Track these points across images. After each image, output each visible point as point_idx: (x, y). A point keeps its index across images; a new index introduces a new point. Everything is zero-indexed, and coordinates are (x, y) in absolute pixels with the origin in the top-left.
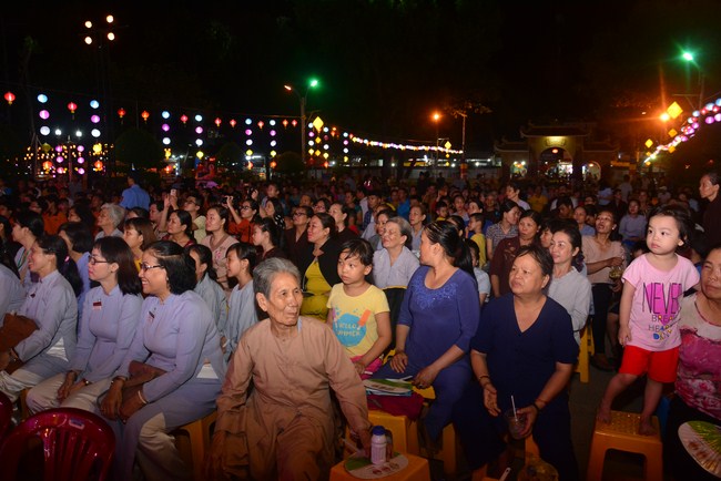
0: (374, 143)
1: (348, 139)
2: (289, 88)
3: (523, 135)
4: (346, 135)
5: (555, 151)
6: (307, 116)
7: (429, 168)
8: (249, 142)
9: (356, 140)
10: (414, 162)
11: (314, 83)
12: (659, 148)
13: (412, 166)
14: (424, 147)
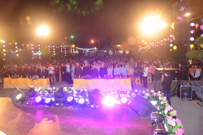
0: (82, 49)
1: (77, 48)
2: (66, 38)
3: (111, 45)
5: (119, 48)
6: (71, 44)
7: (89, 53)
8: (62, 51)
9: (79, 48)
10: (85, 52)
11: (72, 37)
12: (142, 48)
13: (85, 53)
14: (91, 49)
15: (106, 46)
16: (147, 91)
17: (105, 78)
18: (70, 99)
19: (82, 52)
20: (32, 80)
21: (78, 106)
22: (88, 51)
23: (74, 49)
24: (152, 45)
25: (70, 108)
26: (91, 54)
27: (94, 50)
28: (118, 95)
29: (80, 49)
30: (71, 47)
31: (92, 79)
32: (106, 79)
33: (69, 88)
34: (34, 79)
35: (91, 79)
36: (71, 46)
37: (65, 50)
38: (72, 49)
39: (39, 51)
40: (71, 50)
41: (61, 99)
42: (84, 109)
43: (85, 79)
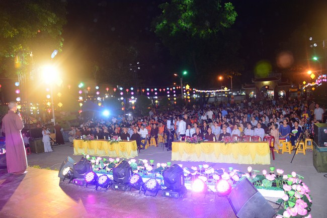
0: (202, 91)
1: (194, 91)
2: (176, 75)
3: (253, 82)
4: (194, 89)
5: (267, 87)
6: (183, 84)
7: (215, 97)
8: (169, 96)
9: (197, 91)
10: (209, 95)
11: (185, 73)
12: (309, 84)
13: (209, 97)
14: (217, 90)
15: (244, 85)
16: (270, 170)
17: (222, 142)
18: (134, 180)
19: (204, 96)
20: (111, 144)
21: (147, 192)
22: (214, 93)
23: (188, 93)
24: (324, 78)
25: (134, 194)
26: (220, 98)
27: (224, 92)
28: (219, 175)
29: (200, 91)
30: (185, 89)
31: (202, 143)
32: (224, 143)
33: (140, 160)
34: (113, 142)
35: (199, 142)
36: (184, 87)
37: (175, 93)
38: (186, 92)
39: (133, 98)
40: (185, 94)
41: (123, 179)
42: (154, 198)
43: (190, 143)
